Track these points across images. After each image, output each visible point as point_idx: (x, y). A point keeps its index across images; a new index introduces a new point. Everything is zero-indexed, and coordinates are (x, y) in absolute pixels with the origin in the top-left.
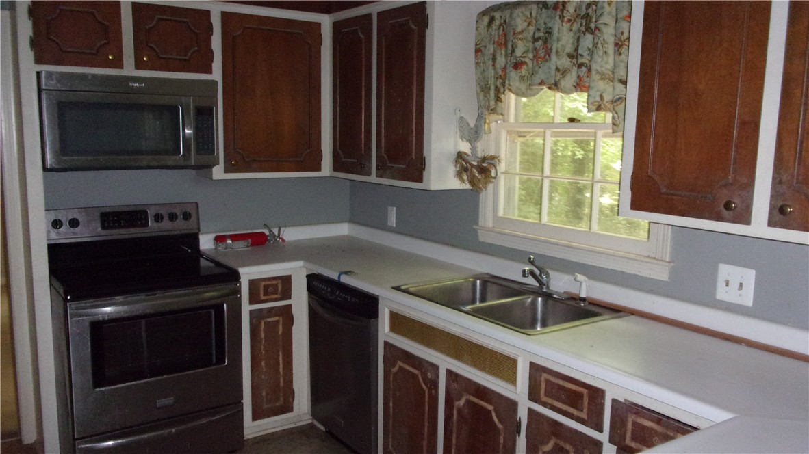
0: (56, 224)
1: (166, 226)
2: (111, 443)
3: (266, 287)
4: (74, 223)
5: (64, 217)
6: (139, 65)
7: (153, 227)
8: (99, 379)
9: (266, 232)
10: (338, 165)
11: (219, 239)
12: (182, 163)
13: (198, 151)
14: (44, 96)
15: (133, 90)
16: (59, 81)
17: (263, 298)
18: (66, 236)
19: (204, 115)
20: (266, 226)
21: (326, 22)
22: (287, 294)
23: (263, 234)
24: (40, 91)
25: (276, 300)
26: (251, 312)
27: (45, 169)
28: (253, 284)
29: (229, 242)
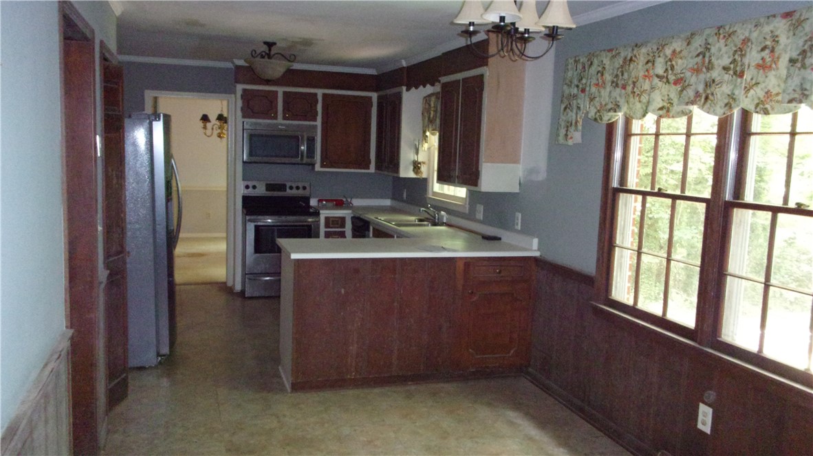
0: (247, 187)
1: (294, 192)
2: (268, 278)
3: (333, 221)
4: (254, 187)
5: (251, 184)
6: (285, 118)
7: (289, 192)
8: (258, 250)
9: (344, 200)
10: (378, 167)
11: (320, 201)
12: (300, 162)
13: (308, 157)
14: (245, 131)
15: (281, 130)
16: (251, 126)
17: (331, 226)
18: (250, 192)
19: (311, 141)
20: (345, 197)
21: (374, 96)
22: (343, 225)
23: (342, 200)
24: (243, 130)
25: (338, 228)
26: (325, 232)
27: (244, 162)
28: (327, 219)
29: (324, 202)
